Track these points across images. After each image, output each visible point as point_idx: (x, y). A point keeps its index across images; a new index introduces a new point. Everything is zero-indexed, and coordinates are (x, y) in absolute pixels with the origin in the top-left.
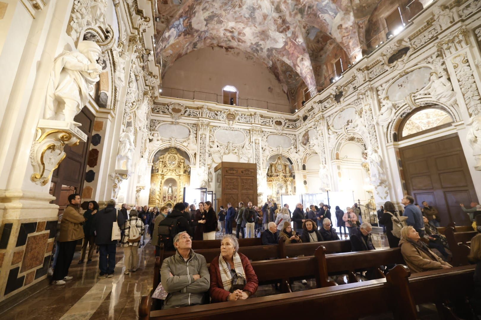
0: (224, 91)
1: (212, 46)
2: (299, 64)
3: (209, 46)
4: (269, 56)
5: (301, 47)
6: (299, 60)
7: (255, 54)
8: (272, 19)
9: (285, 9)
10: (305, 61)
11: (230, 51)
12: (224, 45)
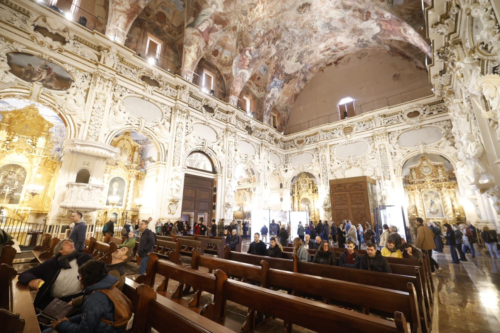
0: (340, 106)
1: (321, 70)
2: (406, 36)
3: (320, 71)
4: (379, 43)
5: (394, 20)
6: (402, 32)
7: (367, 48)
8: (350, 17)
9: (352, 3)
10: (408, 30)
11: (340, 62)
12: (332, 61)
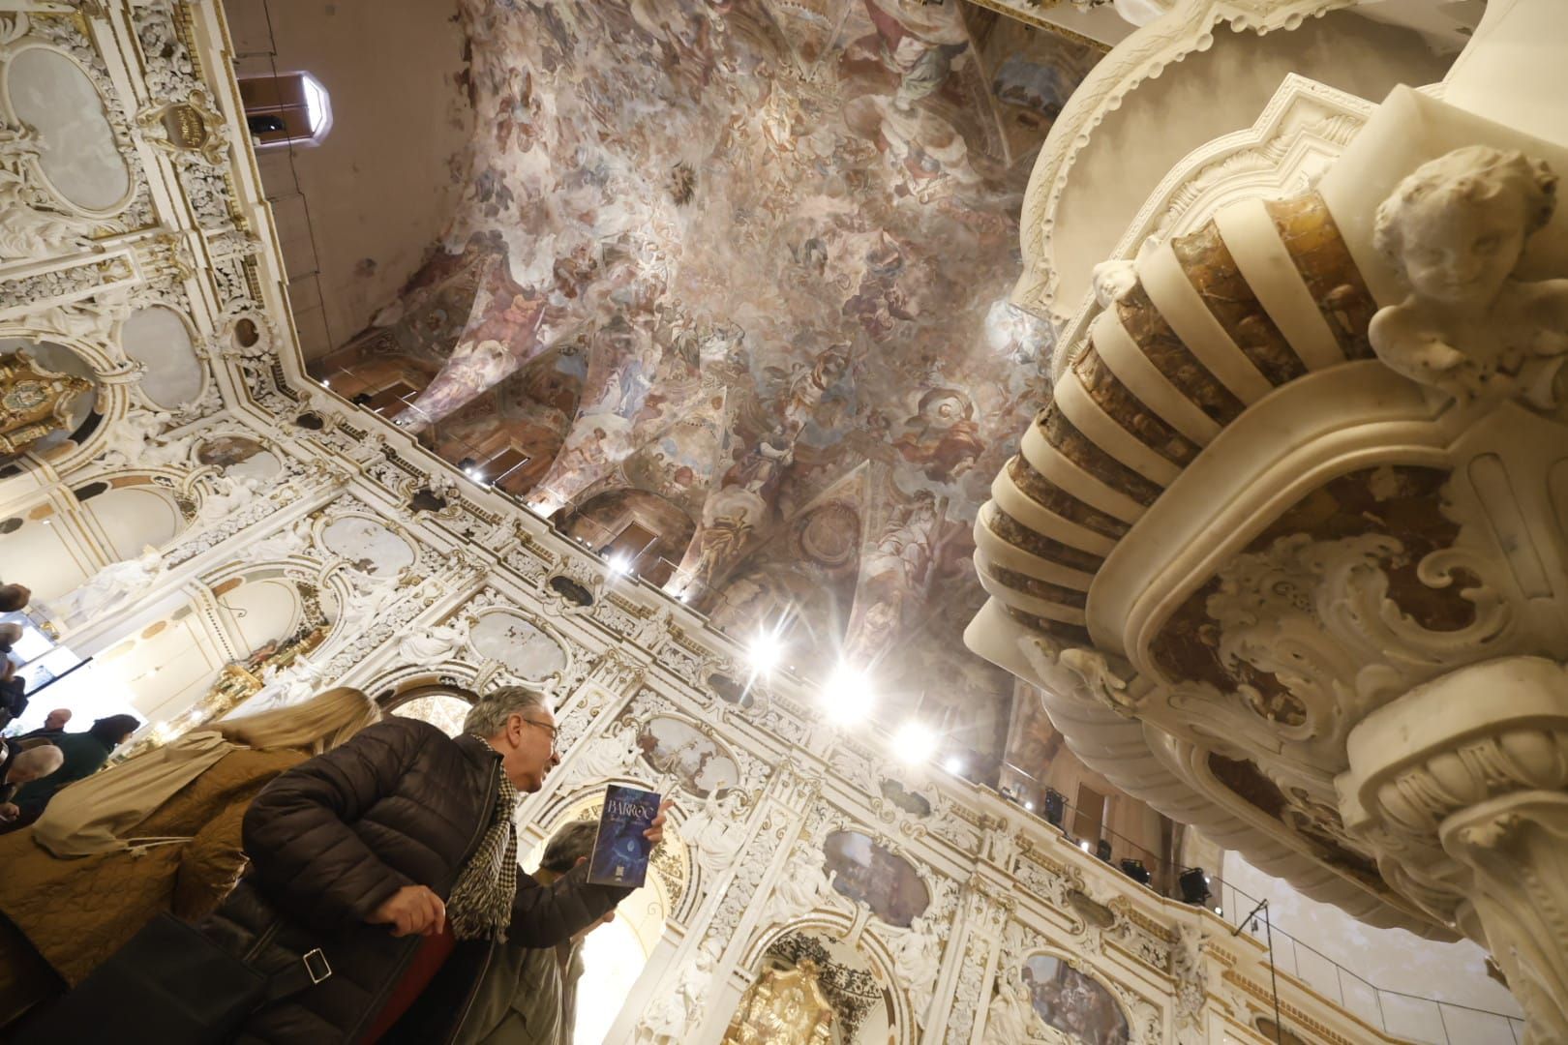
0: (299, 79)
1: (462, 15)
2: (480, 348)
4: (477, 239)
5: (528, 343)
6: (493, 344)
7: (472, 190)
8: (584, 241)
9: (615, 276)
10: (497, 366)
11: (461, 93)
12: (478, 65)
